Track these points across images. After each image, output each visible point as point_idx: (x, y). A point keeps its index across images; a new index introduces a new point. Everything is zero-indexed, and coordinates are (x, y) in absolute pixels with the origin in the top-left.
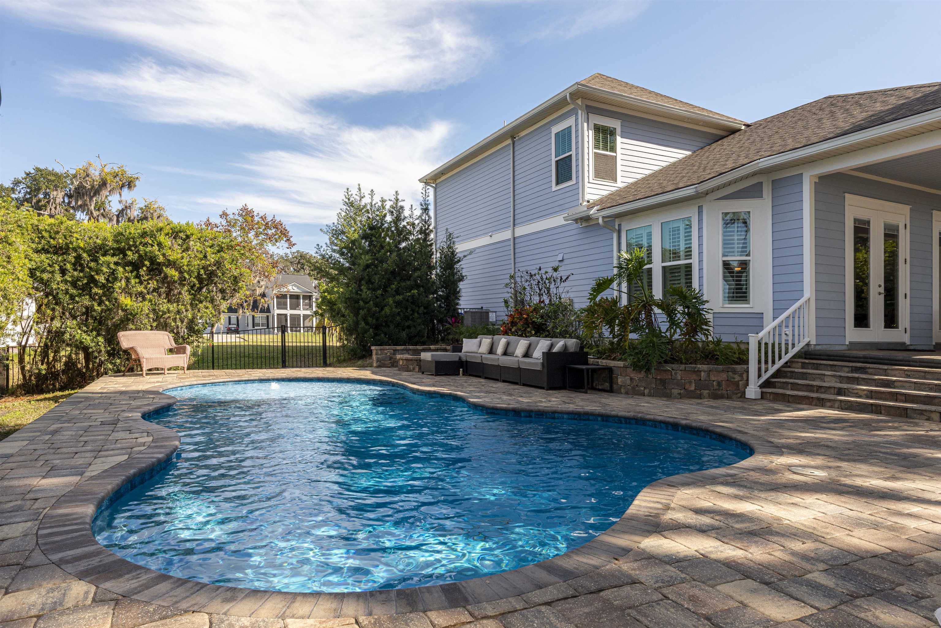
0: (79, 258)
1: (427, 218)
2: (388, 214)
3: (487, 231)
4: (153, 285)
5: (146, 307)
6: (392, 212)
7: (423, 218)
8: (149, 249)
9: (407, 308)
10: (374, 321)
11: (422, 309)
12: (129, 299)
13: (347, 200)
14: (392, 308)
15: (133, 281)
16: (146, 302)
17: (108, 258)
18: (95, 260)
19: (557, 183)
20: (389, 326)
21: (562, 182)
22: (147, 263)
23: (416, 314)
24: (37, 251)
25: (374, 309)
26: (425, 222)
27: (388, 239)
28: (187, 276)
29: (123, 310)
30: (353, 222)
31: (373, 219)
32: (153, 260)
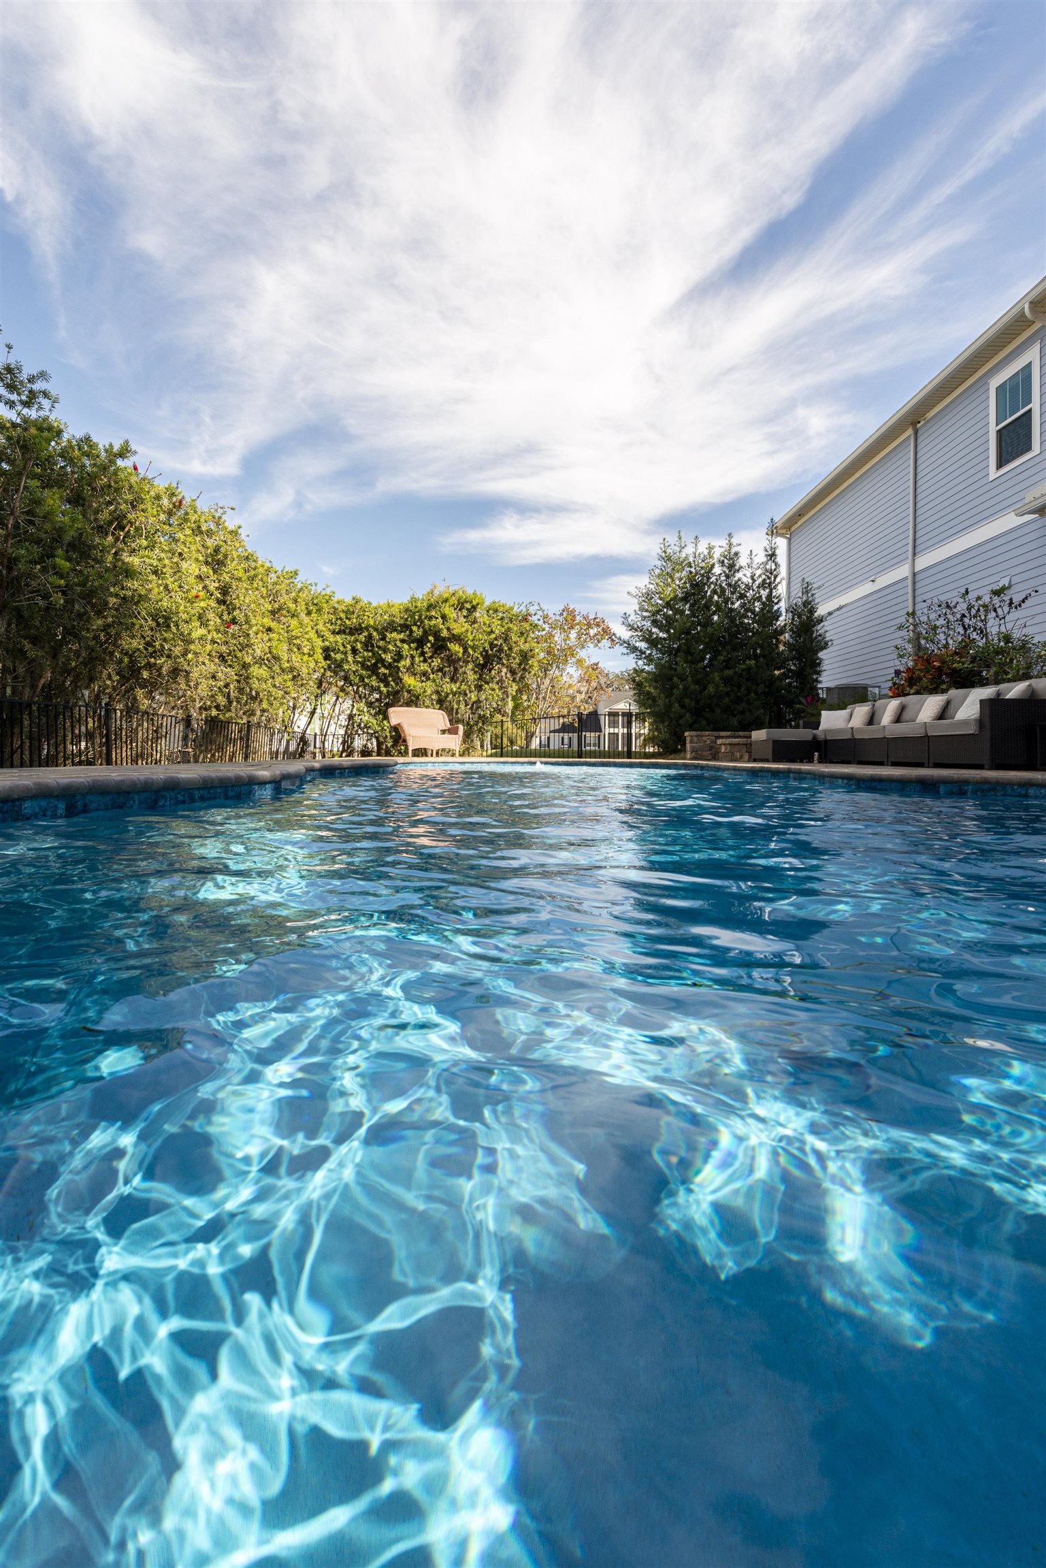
0: (370, 637)
1: (773, 567)
2: (717, 565)
3: (866, 576)
4: (436, 663)
5: (429, 687)
6: (723, 562)
7: (768, 567)
8: (433, 622)
9: (739, 687)
10: (693, 703)
11: (761, 688)
12: (413, 678)
13: (663, 555)
14: (718, 686)
15: (417, 659)
16: (429, 683)
17: (394, 635)
18: (384, 638)
19: (1000, 465)
20: (713, 711)
21: (1008, 462)
22: (431, 638)
23: (753, 695)
24: (334, 632)
25: (692, 687)
26: (771, 573)
27: (716, 597)
28: (471, 652)
29: (409, 692)
30: (669, 580)
31: (697, 573)
32: (437, 634)
